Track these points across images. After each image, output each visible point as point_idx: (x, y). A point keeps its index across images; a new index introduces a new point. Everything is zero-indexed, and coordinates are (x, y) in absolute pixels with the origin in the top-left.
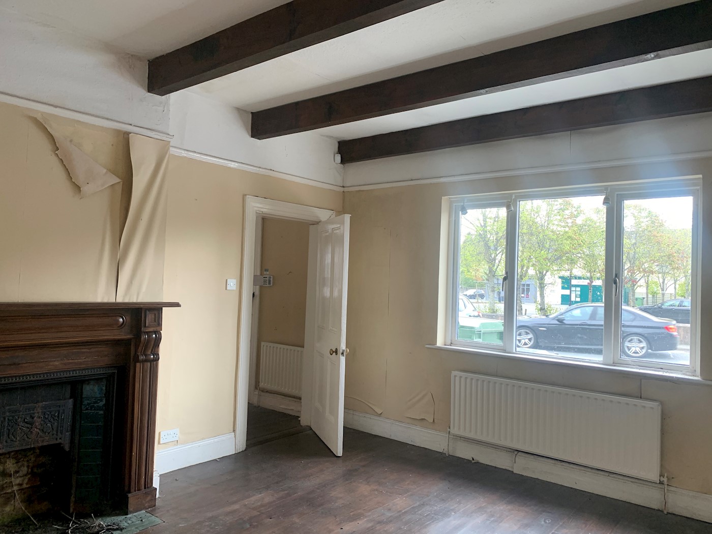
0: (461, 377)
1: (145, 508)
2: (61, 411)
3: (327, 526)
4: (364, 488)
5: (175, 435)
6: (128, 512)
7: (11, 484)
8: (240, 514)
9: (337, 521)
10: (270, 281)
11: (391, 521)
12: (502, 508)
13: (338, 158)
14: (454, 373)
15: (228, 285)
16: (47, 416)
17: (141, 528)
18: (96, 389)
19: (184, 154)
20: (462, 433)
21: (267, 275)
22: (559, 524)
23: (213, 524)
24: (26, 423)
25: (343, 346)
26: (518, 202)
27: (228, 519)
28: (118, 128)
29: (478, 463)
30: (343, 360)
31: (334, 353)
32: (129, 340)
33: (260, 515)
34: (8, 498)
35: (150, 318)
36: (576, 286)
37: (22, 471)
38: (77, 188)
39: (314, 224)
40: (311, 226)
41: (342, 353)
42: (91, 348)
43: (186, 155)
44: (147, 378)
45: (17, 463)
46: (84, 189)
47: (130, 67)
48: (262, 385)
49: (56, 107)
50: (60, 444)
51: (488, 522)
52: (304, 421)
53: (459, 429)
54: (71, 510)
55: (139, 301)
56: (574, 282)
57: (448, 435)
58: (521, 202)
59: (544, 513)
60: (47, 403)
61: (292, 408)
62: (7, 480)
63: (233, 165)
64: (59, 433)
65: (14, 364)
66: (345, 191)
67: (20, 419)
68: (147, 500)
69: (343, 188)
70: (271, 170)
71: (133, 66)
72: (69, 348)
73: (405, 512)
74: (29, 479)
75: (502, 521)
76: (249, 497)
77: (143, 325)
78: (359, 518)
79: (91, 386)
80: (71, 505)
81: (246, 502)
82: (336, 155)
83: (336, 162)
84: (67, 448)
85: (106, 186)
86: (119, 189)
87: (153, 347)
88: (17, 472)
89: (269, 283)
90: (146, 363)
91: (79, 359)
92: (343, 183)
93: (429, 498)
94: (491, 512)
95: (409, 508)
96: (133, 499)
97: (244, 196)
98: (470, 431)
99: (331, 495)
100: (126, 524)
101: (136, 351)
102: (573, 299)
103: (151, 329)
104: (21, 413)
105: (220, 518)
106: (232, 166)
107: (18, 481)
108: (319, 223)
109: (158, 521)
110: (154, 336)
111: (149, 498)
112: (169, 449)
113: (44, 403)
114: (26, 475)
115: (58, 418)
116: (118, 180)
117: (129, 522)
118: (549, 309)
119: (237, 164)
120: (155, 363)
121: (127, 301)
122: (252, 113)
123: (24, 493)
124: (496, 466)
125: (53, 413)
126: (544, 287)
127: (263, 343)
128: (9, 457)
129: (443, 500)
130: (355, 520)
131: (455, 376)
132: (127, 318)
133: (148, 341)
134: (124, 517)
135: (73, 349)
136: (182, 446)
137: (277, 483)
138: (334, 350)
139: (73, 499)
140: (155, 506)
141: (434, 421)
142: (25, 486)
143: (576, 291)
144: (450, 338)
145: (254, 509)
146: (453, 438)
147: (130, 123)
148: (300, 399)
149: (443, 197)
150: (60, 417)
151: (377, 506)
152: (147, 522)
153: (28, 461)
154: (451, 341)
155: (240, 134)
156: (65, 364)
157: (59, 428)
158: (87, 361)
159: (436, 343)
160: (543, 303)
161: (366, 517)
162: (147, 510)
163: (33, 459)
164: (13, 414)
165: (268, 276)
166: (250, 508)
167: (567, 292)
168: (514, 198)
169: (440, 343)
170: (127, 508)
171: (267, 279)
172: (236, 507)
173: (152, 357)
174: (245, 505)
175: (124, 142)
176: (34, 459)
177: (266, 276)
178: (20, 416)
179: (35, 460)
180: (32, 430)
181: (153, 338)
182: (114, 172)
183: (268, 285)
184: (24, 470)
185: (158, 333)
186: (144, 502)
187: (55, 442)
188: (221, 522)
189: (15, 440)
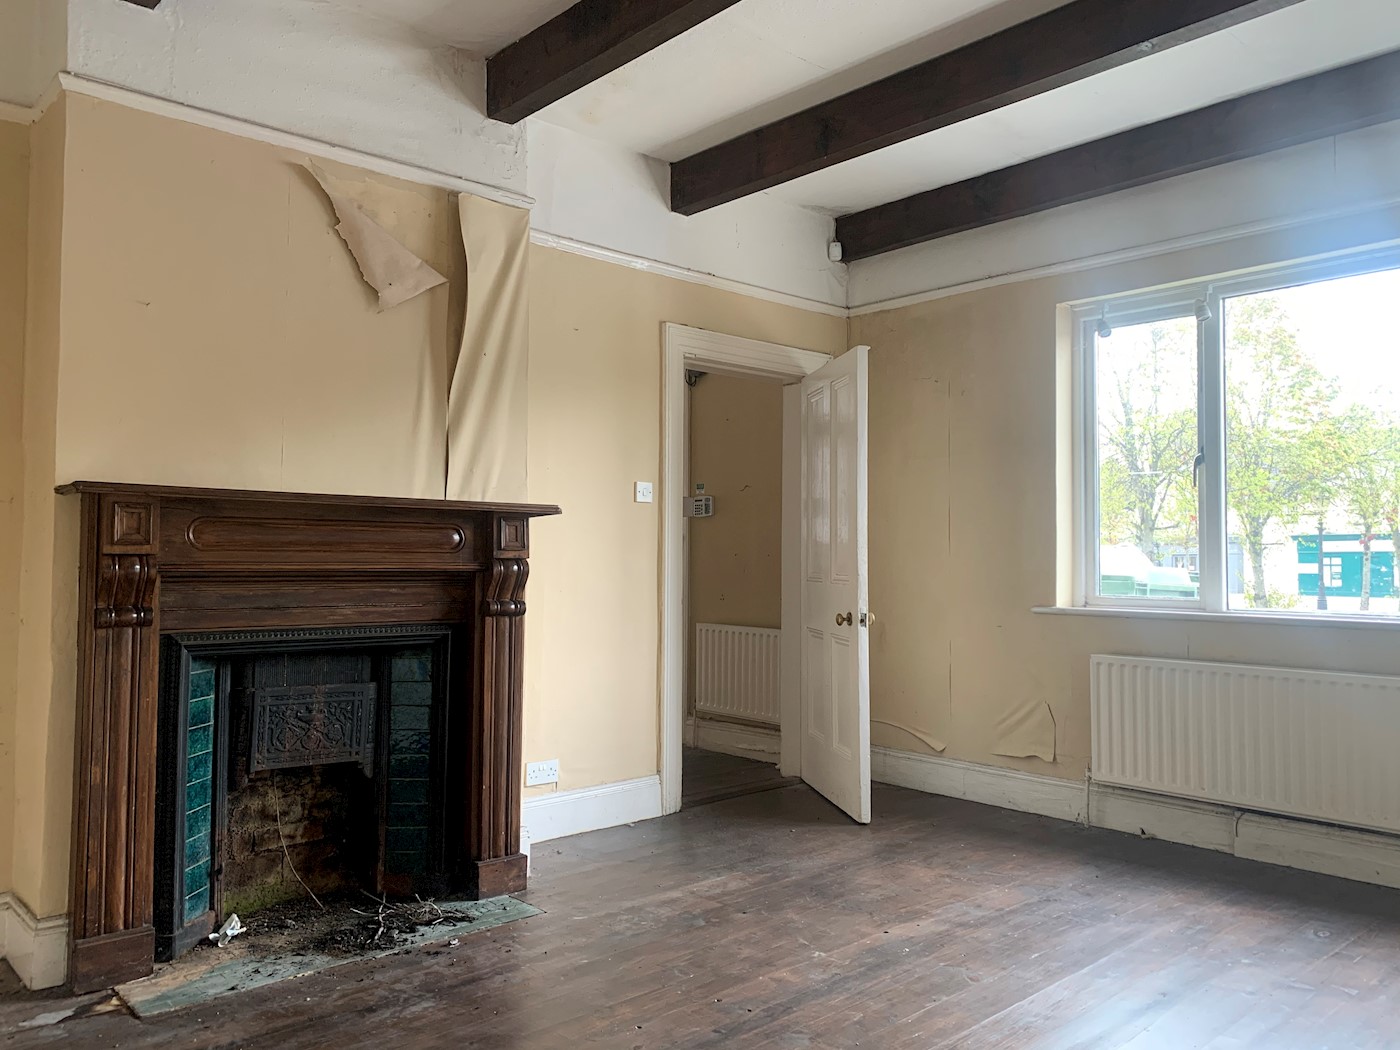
0: (1110, 665)
1: (509, 891)
2: (356, 704)
3: (857, 927)
4: (919, 873)
5: (553, 771)
6: (478, 895)
7: (277, 835)
8: (685, 904)
9: (875, 921)
10: (707, 506)
11: (983, 924)
12: (1217, 911)
13: (837, 250)
14: (1095, 658)
15: (638, 494)
16: (333, 710)
17: (505, 920)
18: (415, 664)
19: (552, 242)
20: (1117, 778)
21: (702, 495)
22: (1347, 940)
23: (636, 919)
24: (300, 719)
25: (863, 607)
26: (1221, 301)
27: (663, 912)
28: (439, 185)
29: (1153, 839)
30: (864, 633)
31: (845, 623)
32: (473, 573)
33: (721, 908)
34: (273, 860)
35: (506, 533)
36: (1331, 555)
37: (294, 812)
38: (373, 293)
39: (792, 384)
40: (786, 387)
41: (862, 621)
42: (405, 587)
43: (555, 245)
44: (504, 647)
45: (284, 796)
46: (385, 294)
47: (456, 72)
48: (700, 705)
49: (334, 145)
50: (356, 763)
51: (1189, 932)
52: (787, 769)
53: (1111, 771)
54: (379, 888)
55: (487, 500)
56: (1328, 546)
57: (1086, 787)
58: (1226, 300)
59: (1312, 922)
60: (332, 686)
61: (761, 747)
62: (270, 826)
63: (640, 265)
64: (354, 745)
65: (278, 608)
66: (851, 315)
67: (289, 712)
68: (511, 876)
69: (847, 311)
70: (710, 274)
71: (460, 70)
72: (367, 584)
73: (1011, 912)
74: (305, 828)
75: (1219, 932)
76: (697, 880)
77: (495, 546)
78: (920, 918)
79: (407, 662)
80: (379, 878)
81: (694, 887)
82: (833, 244)
83: (832, 258)
84: (368, 772)
85: (422, 291)
86: (444, 296)
87: (514, 589)
88: (284, 813)
89: (707, 511)
90: (502, 619)
91: (386, 606)
92: (847, 300)
93: (1059, 890)
94: (1194, 916)
95: (1018, 906)
96: (487, 870)
97: (662, 323)
98: (1136, 774)
99: (857, 882)
100: (477, 913)
101: (484, 596)
102: (1327, 582)
103: (510, 555)
104: (291, 701)
105: (648, 909)
106: (638, 266)
107: (286, 830)
108: (803, 380)
109: (533, 910)
110: (516, 567)
111: (514, 872)
112: (544, 797)
113: (328, 686)
114: (300, 821)
115: (353, 715)
116: (443, 280)
117: (483, 910)
118: (1275, 596)
119: (646, 263)
120: (518, 618)
121: (465, 499)
122: (671, 164)
123: (298, 854)
124: (1195, 845)
125: (343, 705)
126: (1262, 550)
127: (699, 626)
128: (273, 785)
129: (1089, 895)
130: (912, 920)
131: (1099, 664)
132: (468, 534)
133: (506, 577)
134: (472, 903)
135: (376, 587)
136: (565, 793)
137: (749, 860)
138: (845, 616)
139: (381, 867)
140: (525, 888)
141: (1055, 759)
142: (299, 840)
143: (1331, 565)
144: (1083, 593)
145: (710, 898)
146: (1097, 792)
147: (459, 175)
148: (777, 729)
149: (1058, 305)
150: (355, 715)
151: (952, 900)
152: (516, 912)
153: (302, 795)
154: (1086, 598)
155: (652, 205)
156: (362, 614)
157: (354, 734)
158: (400, 611)
159: (1054, 604)
160: (1260, 584)
161: (932, 916)
162: (512, 895)
163: (311, 793)
164: (279, 702)
165: (703, 498)
166: (701, 897)
167: (1312, 568)
168: (1210, 291)
169: (1062, 600)
170: (477, 887)
171: (703, 503)
172: (675, 894)
173: (513, 606)
174: (693, 893)
175: (449, 210)
176: (314, 792)
177: (699, 498)
178: (290, 707)
179: (315, 796)
180: (309, 734)
181: (513, 571)
182: (435, 267)
183: (704, 515)
184: (297, 811)
185: (522, 562)
186: (506, 878)
187: (345, 759)
188: (651, 915)
189: (282, 749)
